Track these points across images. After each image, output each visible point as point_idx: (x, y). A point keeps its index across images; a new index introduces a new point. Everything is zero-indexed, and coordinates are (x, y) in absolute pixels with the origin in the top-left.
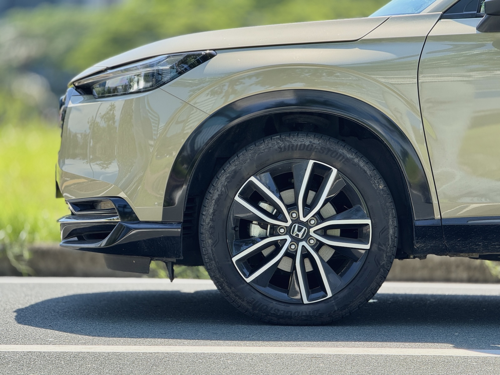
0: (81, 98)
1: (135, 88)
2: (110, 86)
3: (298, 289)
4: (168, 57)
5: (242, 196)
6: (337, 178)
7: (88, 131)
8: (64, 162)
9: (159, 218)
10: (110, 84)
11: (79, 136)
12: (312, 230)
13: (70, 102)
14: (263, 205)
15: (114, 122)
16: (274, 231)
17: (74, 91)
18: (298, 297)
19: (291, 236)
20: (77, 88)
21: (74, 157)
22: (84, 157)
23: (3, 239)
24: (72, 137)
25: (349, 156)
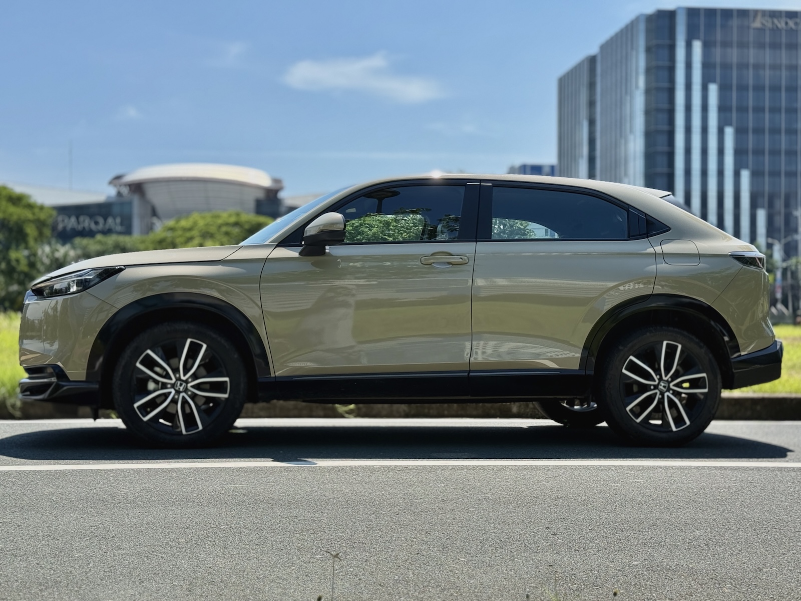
0: (36, 298)
1: (72, 290)
2: (57, 288)
3: (179, 424)
4: (91, 270)
5: (142, 363)
6: (206, 350)
7: (43, 318)
8: (23, 341)
9: (84, 379)
10: (57, 287)
11: (37, 322)
12: (189, 385)
13: (27, 300)
14: (157, 369)
15: (57, 312)
16: (164, 386)
17: (31, 292)
18: (179, 430)
19: (175, 390)
20: (33, 291)
21: (32, 338)
22: (39, 338)
23: (4, 394)
24: (30, 323)
25: (214, 336)
